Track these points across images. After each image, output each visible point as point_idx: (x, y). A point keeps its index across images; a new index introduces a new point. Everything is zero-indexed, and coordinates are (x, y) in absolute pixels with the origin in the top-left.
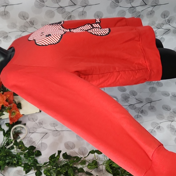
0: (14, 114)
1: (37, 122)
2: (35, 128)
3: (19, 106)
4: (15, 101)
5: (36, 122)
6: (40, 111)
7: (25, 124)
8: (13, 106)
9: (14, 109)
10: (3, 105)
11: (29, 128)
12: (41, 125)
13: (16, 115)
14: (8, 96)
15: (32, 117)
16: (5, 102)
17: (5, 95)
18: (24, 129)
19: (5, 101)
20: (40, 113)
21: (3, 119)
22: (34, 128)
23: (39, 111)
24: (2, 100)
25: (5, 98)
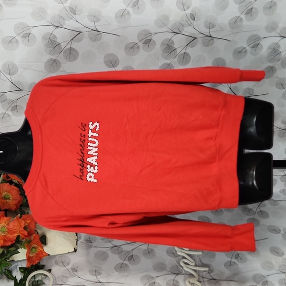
0: (34, 250)
1: (69, 267)
2: (65, 277)
3: (43, 240)
4: (38, 232)
5: (67, 267)
6: (75, 251)
7: (50, 271)
8: (34, 237)
9: (34, 243)
10: (18, 237)
11: (56, 277)
12: (75, 273)
13: (37, 254)
14: (28, 222)
15: (61, 259)
16: (22, 231)
17: (24, 219)
18: (47, 278)
19: (23, 229)
20: (74, 253)
21: (16, 262)
22: (63, 276)
23: (73, 250)
24: (18, 228)
25: (23, 224)
